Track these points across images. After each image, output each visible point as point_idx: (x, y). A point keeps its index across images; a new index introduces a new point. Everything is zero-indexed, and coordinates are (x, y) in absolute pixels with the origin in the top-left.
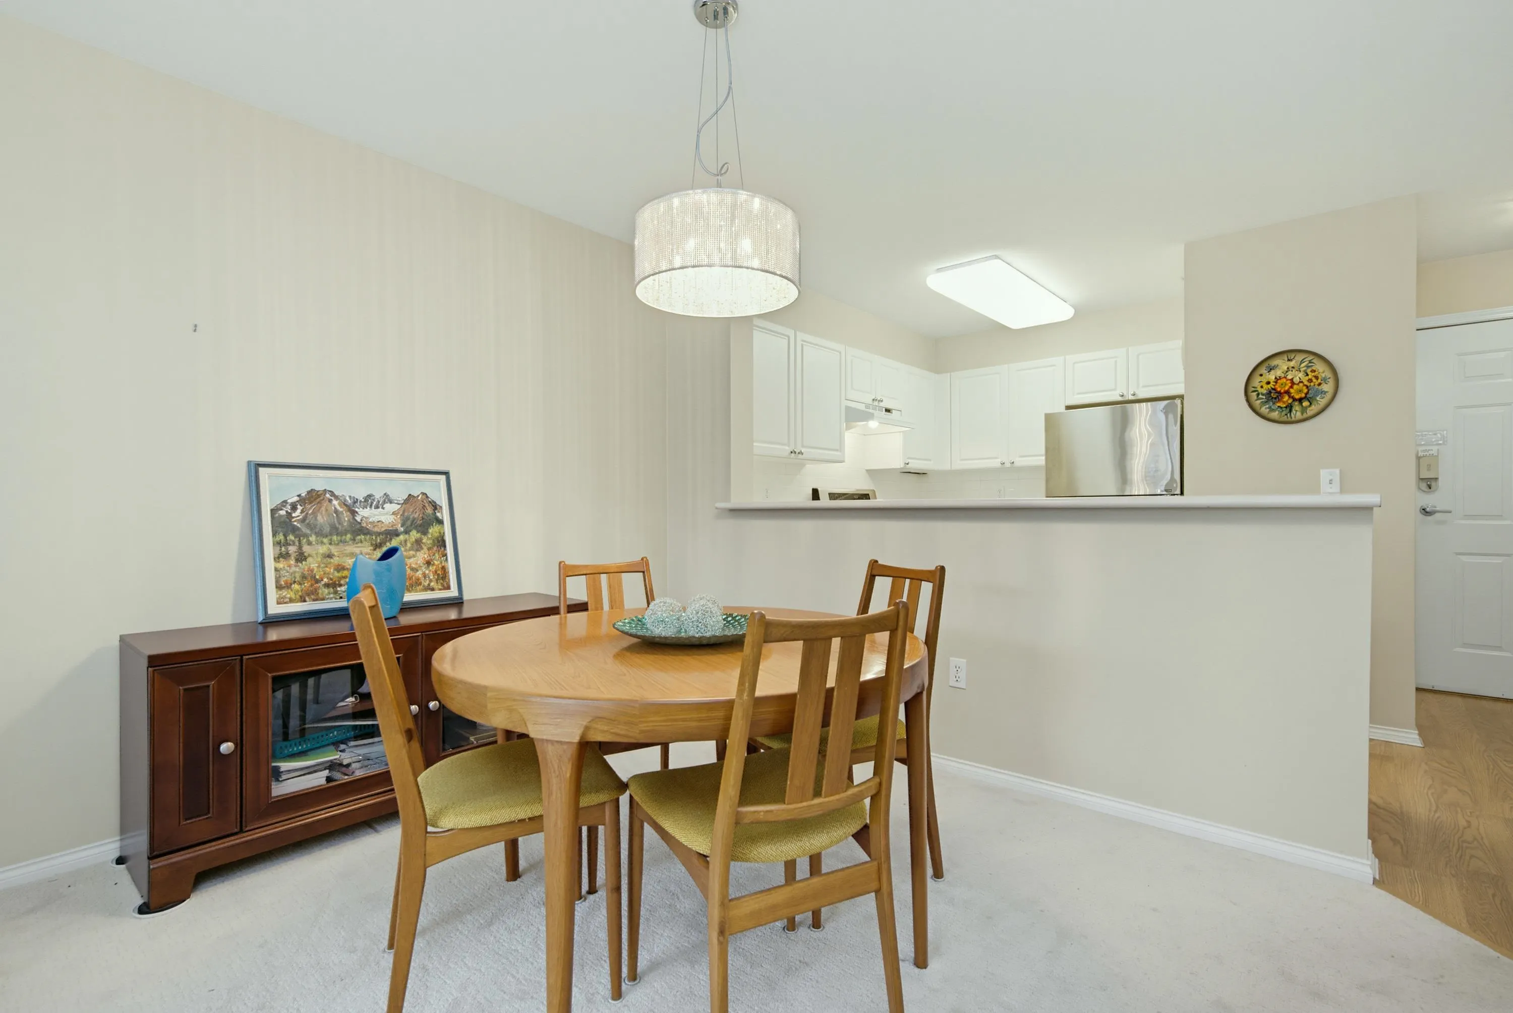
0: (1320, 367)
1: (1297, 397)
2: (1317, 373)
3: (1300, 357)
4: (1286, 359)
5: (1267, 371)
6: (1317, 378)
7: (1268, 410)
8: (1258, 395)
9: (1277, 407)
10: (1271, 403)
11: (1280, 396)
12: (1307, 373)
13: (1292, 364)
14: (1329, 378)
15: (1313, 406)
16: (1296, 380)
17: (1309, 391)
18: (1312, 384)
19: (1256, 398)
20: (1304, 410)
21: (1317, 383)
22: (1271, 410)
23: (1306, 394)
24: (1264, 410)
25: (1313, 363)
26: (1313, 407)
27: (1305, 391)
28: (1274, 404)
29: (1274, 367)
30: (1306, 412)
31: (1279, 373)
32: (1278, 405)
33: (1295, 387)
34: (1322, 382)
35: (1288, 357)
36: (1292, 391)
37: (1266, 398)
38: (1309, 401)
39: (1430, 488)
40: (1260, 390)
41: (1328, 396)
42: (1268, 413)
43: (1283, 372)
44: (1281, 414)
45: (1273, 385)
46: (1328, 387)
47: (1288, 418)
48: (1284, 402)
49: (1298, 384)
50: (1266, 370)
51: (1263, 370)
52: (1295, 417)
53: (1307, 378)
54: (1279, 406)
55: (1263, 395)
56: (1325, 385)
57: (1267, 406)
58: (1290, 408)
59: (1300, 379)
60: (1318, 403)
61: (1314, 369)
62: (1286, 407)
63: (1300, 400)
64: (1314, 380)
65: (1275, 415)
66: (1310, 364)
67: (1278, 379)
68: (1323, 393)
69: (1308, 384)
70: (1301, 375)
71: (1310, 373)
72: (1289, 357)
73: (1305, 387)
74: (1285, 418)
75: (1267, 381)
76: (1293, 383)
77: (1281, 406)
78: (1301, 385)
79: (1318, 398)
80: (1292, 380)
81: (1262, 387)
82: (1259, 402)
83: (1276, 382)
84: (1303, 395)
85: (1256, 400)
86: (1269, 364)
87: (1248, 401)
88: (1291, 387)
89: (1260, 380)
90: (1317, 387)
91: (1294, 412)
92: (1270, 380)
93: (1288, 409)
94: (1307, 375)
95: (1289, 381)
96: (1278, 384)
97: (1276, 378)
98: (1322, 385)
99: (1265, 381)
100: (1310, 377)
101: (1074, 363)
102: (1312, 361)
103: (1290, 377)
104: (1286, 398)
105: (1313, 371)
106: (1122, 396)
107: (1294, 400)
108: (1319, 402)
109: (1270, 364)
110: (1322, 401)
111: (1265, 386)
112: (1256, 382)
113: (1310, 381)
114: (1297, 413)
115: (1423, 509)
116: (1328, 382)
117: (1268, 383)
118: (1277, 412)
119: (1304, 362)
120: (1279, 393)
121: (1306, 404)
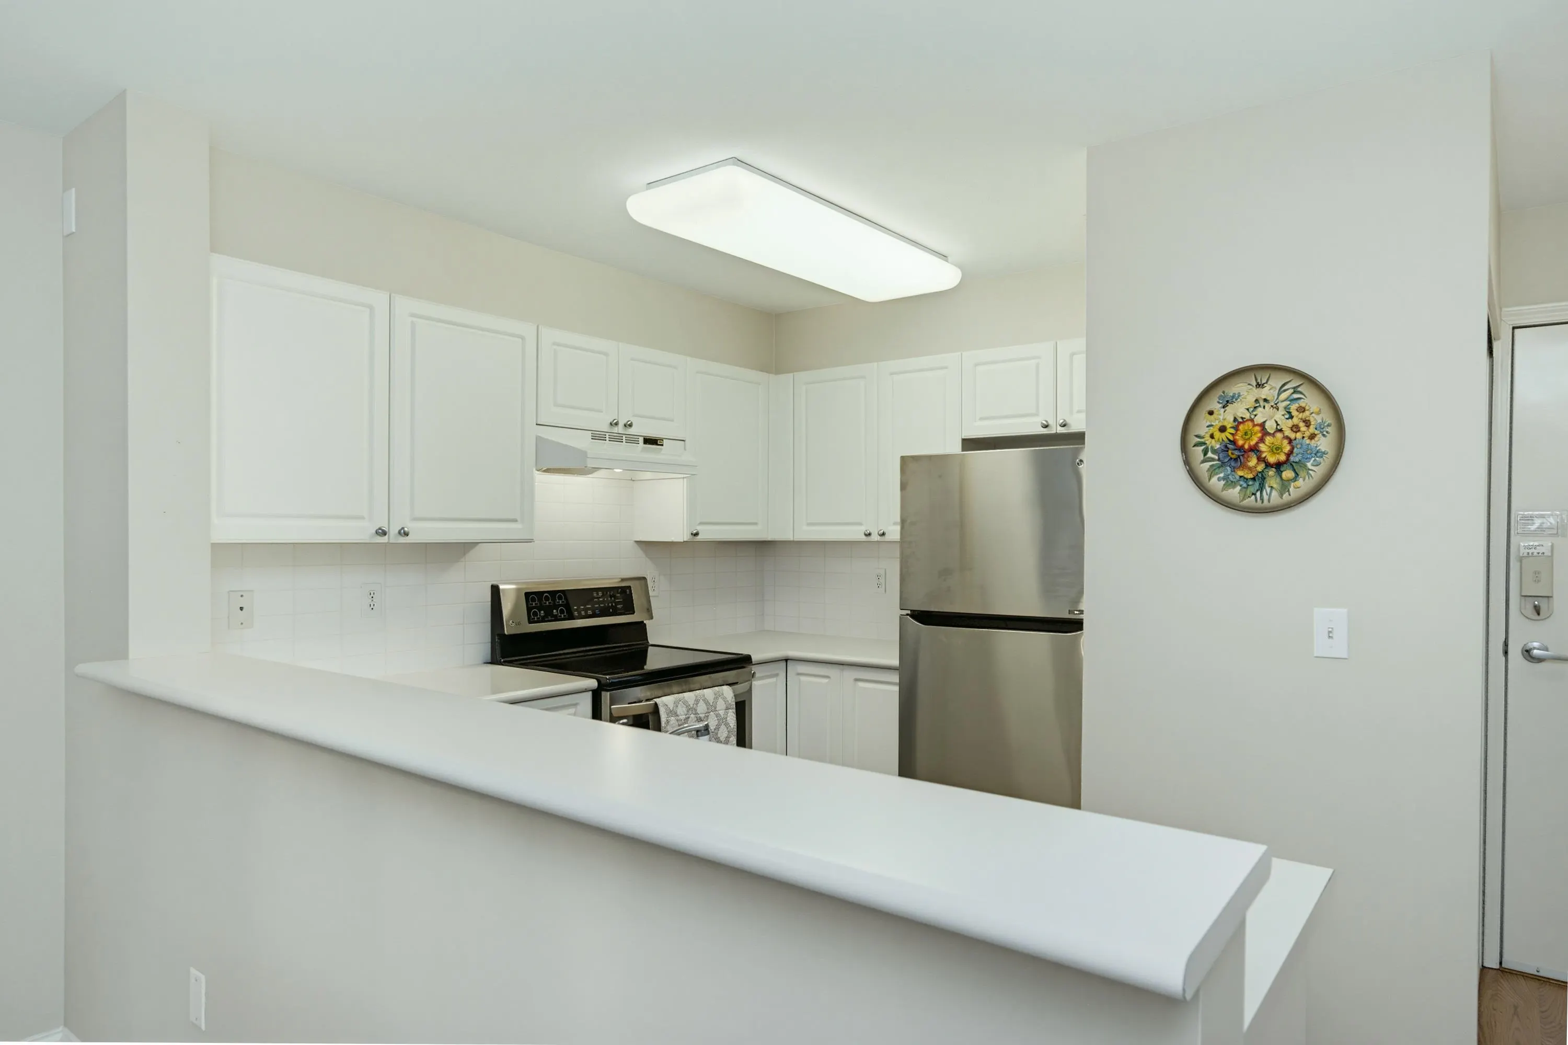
0: (1312, 401)
1: (1272, 459)
2: (1307, 413)
3: (1276, 381)
4: (1254, 383)
5: (1221, 405)
6: (1307, 423)
7: (1223, 482)
8: (1205, 452)
9: (1238, 478)
10: (1228, 468)
11: (1243, 455)
12: (1289, 413)
13: (1264, 393)
14: (1329, 425)
15: (1301, 480)
16: (1270, 426)
17: (1293, 448)
18: (1299, 435)
19: (1202, 457)
20: (1284, 487)
21: (1307, 434)
22: (1230, 484)
23: (1288, 455)
24: (1216, 483)
25: (1301, 393)
26: (1300, 482)
27: (1287, 448)
28: (1234, 469)
29: (1233, 397)
30: (1288, 491)
31: (1239, 410)
32: (1240, 473)
33: (1268, 439)
34: (1316, 432)
35: (1256, 380)
36: (1262, 447)
37: (1219, 460)
38: (1294, 470)
39: (1539, 614)
40: (1209, 441)
41: (1326, 462)
42: (1223, 489)
43: (1248, 409)
44: (1246, 492)
45: (1232, 434)
46: (1325, 444)
47: (1256, 500)
48: (1250, 469)
49: (1273, 435)
50: (1219, 402)
51: (1213, 403)
52: (1269, 501)
53: (1290, 423)
54: (1241, 477)
55: (1214, 452)
56: (1323, 438)
57: (1222, 475)
58: (1260, 479)
59: (1278, 425)
60: (1308, 473)
61: (1303, 405)
62: (1254, 479)
63: (1278, 466)
64: (1303, 428)
65: (1234, 493)
66: (1296, 396)
67: (1240, 423)
68: (1319, 454)
69: (1292, 436)
70: (1279, 416)
71: (1294, 413)
72: (1259, 381)
73: (1286, 442)
74: (1250, 501)
75: (1221, 424)
76: (1265, 433)
77: (1246, 476)
78: (1279, 435)
79: (1309, 465)
80: (1262, 425)
81: (1212, 436)
82: (1207, 465)
83: (1236, 428)
84: (1282, 458)
85: (1203, 462)
86: (1224, 392)
87: (1187, 462)
88: (1262, 440)
89: (1208, 423)
90: (1308, 441)
91: (1268, 489)
92: (1225, 424)
93: (1257, 484)
94: (1291, 417)
95: (1257, 428)
96: (1238, 432)
97: (1235, 420)
98: (1316, 439)
99: (1218, 424)
100: (1295, 421)
101: (976, 365)
102: (1299, 389)
103: (1259, 420)
104: (1253, 462)
105: (1302, 410)
106: (1046, 426)
107: (1268, 465)
108: (1310, 472)
109: (1226, 392)
110: (1316, 471)
111: (1217, 435)
112: (1202, 426)
113: (1295, 429)
114: (1271, 494)
115: (1527, 651)
116: (1327, 432)
117: (1223, 429)
118: (1238, 488)
119: (1285, 391)
120: (1240, 448)
121: (1288, 474)
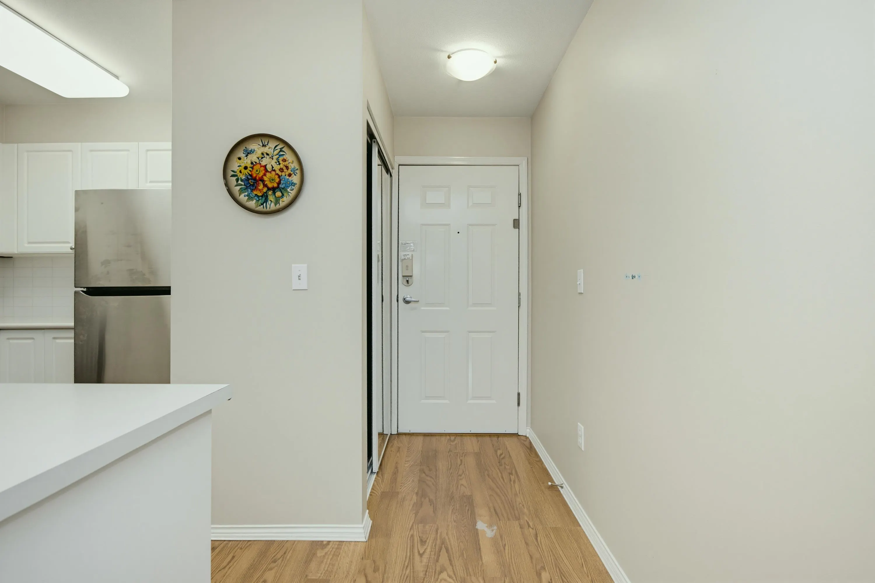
0: (289, 156)
1: (270, 185)
2: (287, 162)
3: (272, 144)
4: (261, 145)
5: (245, 155)
6: (287, 168)
7: (247, 198)
8: (237, 180)
9: (254, 195)
10: (249, 190)
11: (256, 183)
12: (279, 162)
13: (266, 150)
14: (297, 170)
15: (285, 197)
16: (269, 168)
17: (280, 181)
18: (283, 174)
19: (235, 183)
20: (277, 202)
21: (287, 173)
22: (250, 198)
23: (279, 183)
24: (243, 198)
25: (284, 152)
26: (285, 199)
27: (277, 180)
28: (252, 190)
29: (251, 151)
30: (279, 203)
31: (253, 158)
32: (255, 193)
33: (268, 175)
34: (292, 173)
35: (262, 143)
36: (265, 178)
37: (244, 185)
38: (281, 192)
40: (238, 173)
41: (296, 188)
42: (247, 201)
43: (258, 158)
44: (258, 203)
45: (250, 171)
46: (296, 179)
47: (264, 207)
48: (260, 190)
49: (270, 172)
50: (244, 153)
51: (240, 153)
52: (270, 208)
53: (279, 167)
54: (256, 195)
55: (242, 180)
56: (294, 176)
57: (246, 194)
58: (265, 197)
59: (273, 167)
60: (288, 195)
61: (285, 158)
62: (262, 196)
63: (274, 189)
64: (285, 170)
65: (252, 204)
66: (282, 153)
67: (254, 165)
68: (293, 184)
69: (280, 174)
70: (273, 162)
71: (281, 162)
72: (264, 143)
73: (277, 176)
74: (260, 208)
75: (245, 165)
76: (266, 170)
77: (258, 194)
78: (273, 173)
79: (289, 190)
80: (265, 166)
81: (240, 172)
82: (238, 188)
83: (252, 168)
84: (275, 185)
85: (236, 186)
86: (246, 148)
87: (226, 185)
88: (265, 175)
89: (239, 165)
90: (288, 177)
91: (270, 202)
92: (247, 165)
93: (264, 199)
94: (280, 164)
95: (262, 168)
96: (254, 170)
97: (252, 163)
98: (292, 176)
99: (243, 165)
100: (281, 166)
102: (283, 150)
103: (263, 163)
104: (261, 186)
105: (284, 160)
107: (269, 189)
108: (289, 193)
109: (247, 147)
110: (292, 193)
111: (243, 171)
112: (235, 166)
113: (281, 170)
114: (271, 204)
116: (296, 173)
117: (246, 168)
118: (255, 201)
119: (276, 150)
120: (255, 179)
121: (278, 194)
